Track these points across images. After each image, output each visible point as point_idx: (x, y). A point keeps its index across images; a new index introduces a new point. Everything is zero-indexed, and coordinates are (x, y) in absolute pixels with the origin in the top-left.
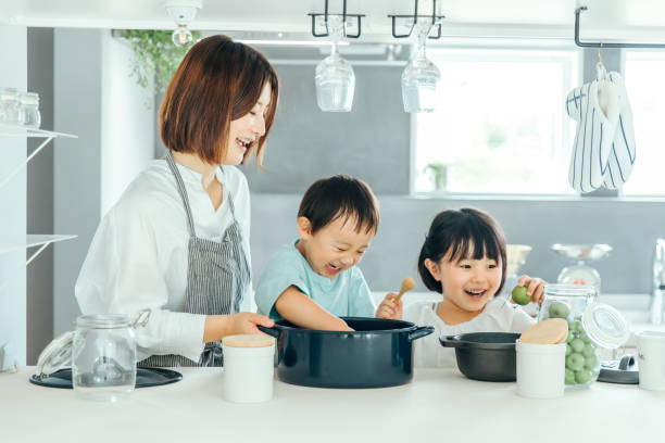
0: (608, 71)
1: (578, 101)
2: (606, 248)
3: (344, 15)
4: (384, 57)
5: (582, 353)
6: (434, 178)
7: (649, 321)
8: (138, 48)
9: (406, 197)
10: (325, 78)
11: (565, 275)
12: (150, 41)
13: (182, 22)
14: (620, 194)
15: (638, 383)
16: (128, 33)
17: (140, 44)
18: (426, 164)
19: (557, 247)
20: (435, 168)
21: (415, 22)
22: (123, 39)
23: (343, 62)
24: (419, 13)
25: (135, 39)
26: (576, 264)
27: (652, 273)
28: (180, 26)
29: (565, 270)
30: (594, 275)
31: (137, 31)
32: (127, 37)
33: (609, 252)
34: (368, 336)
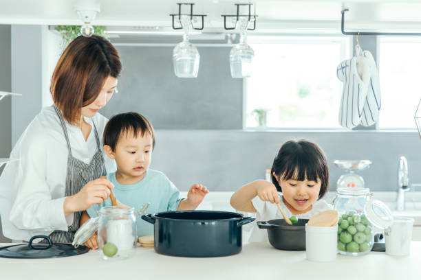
0: (363, 50)
1: (344, 69)
2: (368, 162)
3: (191, 15)
4: (225, 41)
5: (364, 232)
6: (258, 118)
7: (396, 209)
8: (66, 36)
9: (240, 131)
10: (180, 56)
11: (342, 180)
12: (73, 33)
13: (87, 20)
14: (377, 128)
15: (384, 251)
16: (59, 28)
17: (67, 33)
18: (253, 110)
19: (336, 162)
20: (258, 112)
21: (237, 20)
22: (56, 31)
23: (191, 46)
24: (240, 14)
25: (64, 31)
26: (349, 173)
27: (398, 178)
28: (86, 23)
29: (342, 177)
30: (360, 180)
31: (65, 26)
32: (58, 30)
33: (370, 165)
34: (213, 223)
